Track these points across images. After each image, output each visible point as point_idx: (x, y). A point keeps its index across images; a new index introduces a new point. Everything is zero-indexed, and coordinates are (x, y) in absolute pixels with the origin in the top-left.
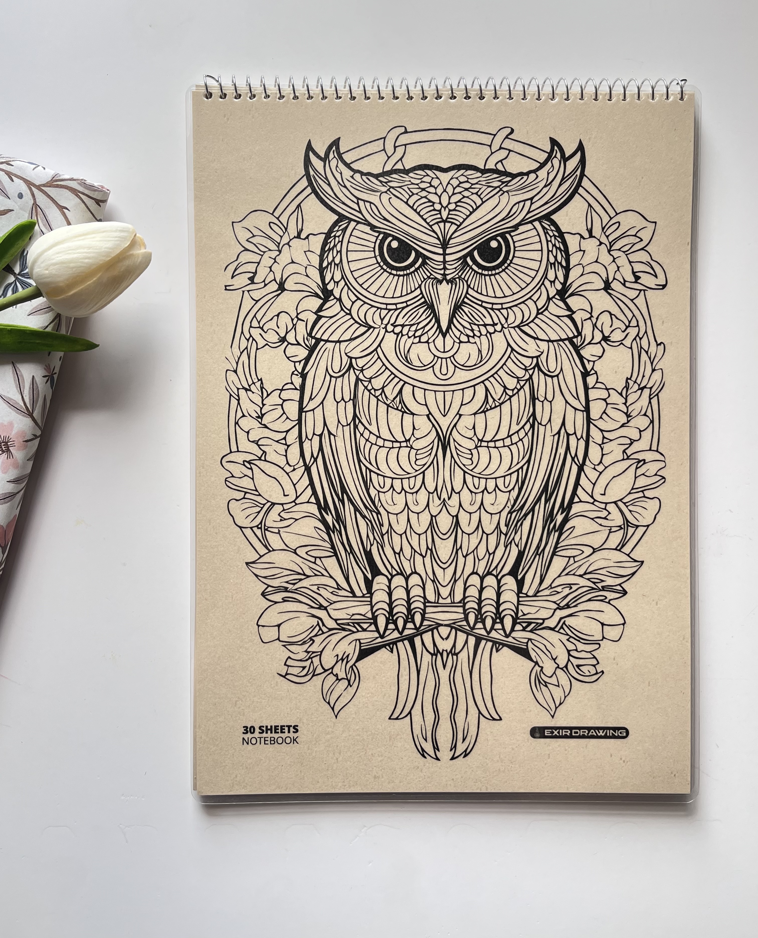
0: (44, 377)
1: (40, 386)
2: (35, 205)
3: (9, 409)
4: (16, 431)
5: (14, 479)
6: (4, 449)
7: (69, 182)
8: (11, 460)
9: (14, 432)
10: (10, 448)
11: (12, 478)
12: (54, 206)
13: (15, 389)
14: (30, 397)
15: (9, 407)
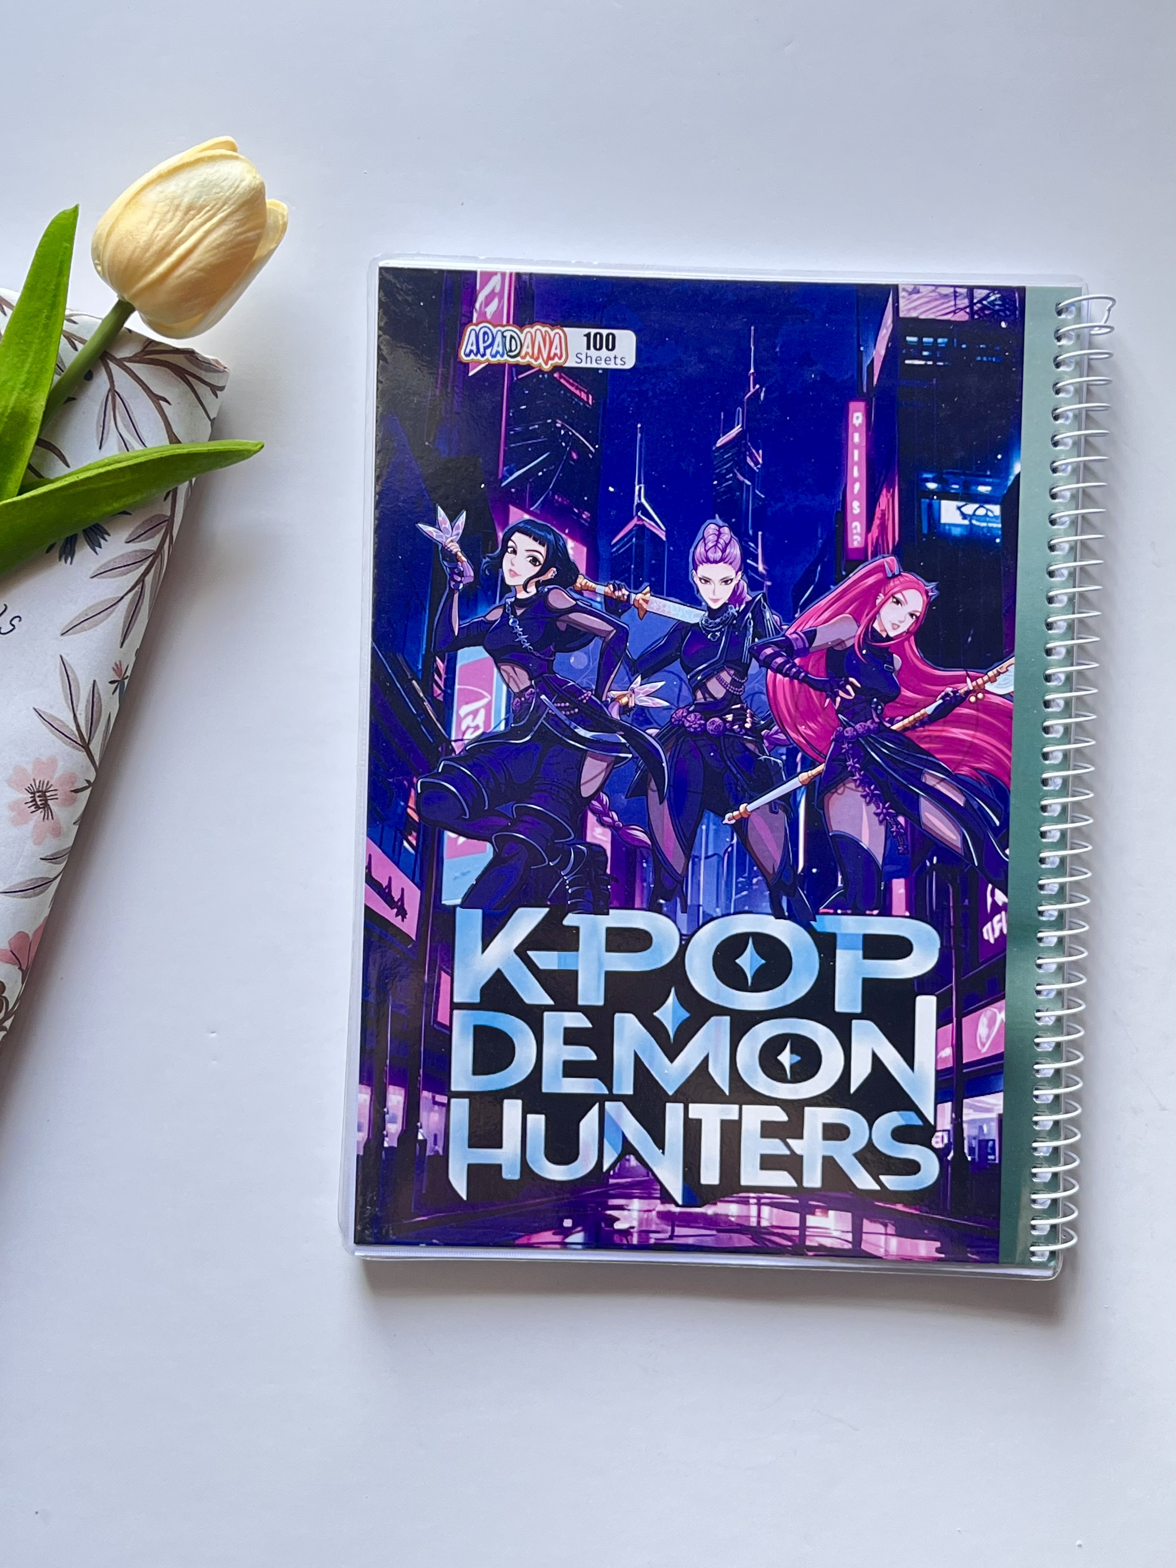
0: (112, 682)
1: (104, 698)
2: (112, 390)
3: (51, 735)
4: (61, 773)
5: (52, 855)
6: (39, 803)
7: (171, 355)
8: (49, 823)
9: (57, 775)
10: (50, 802)
11: (49, 854)
12: (145, 394)
13: (64, 701)
14: (86, 717)
15: (51, 731)
